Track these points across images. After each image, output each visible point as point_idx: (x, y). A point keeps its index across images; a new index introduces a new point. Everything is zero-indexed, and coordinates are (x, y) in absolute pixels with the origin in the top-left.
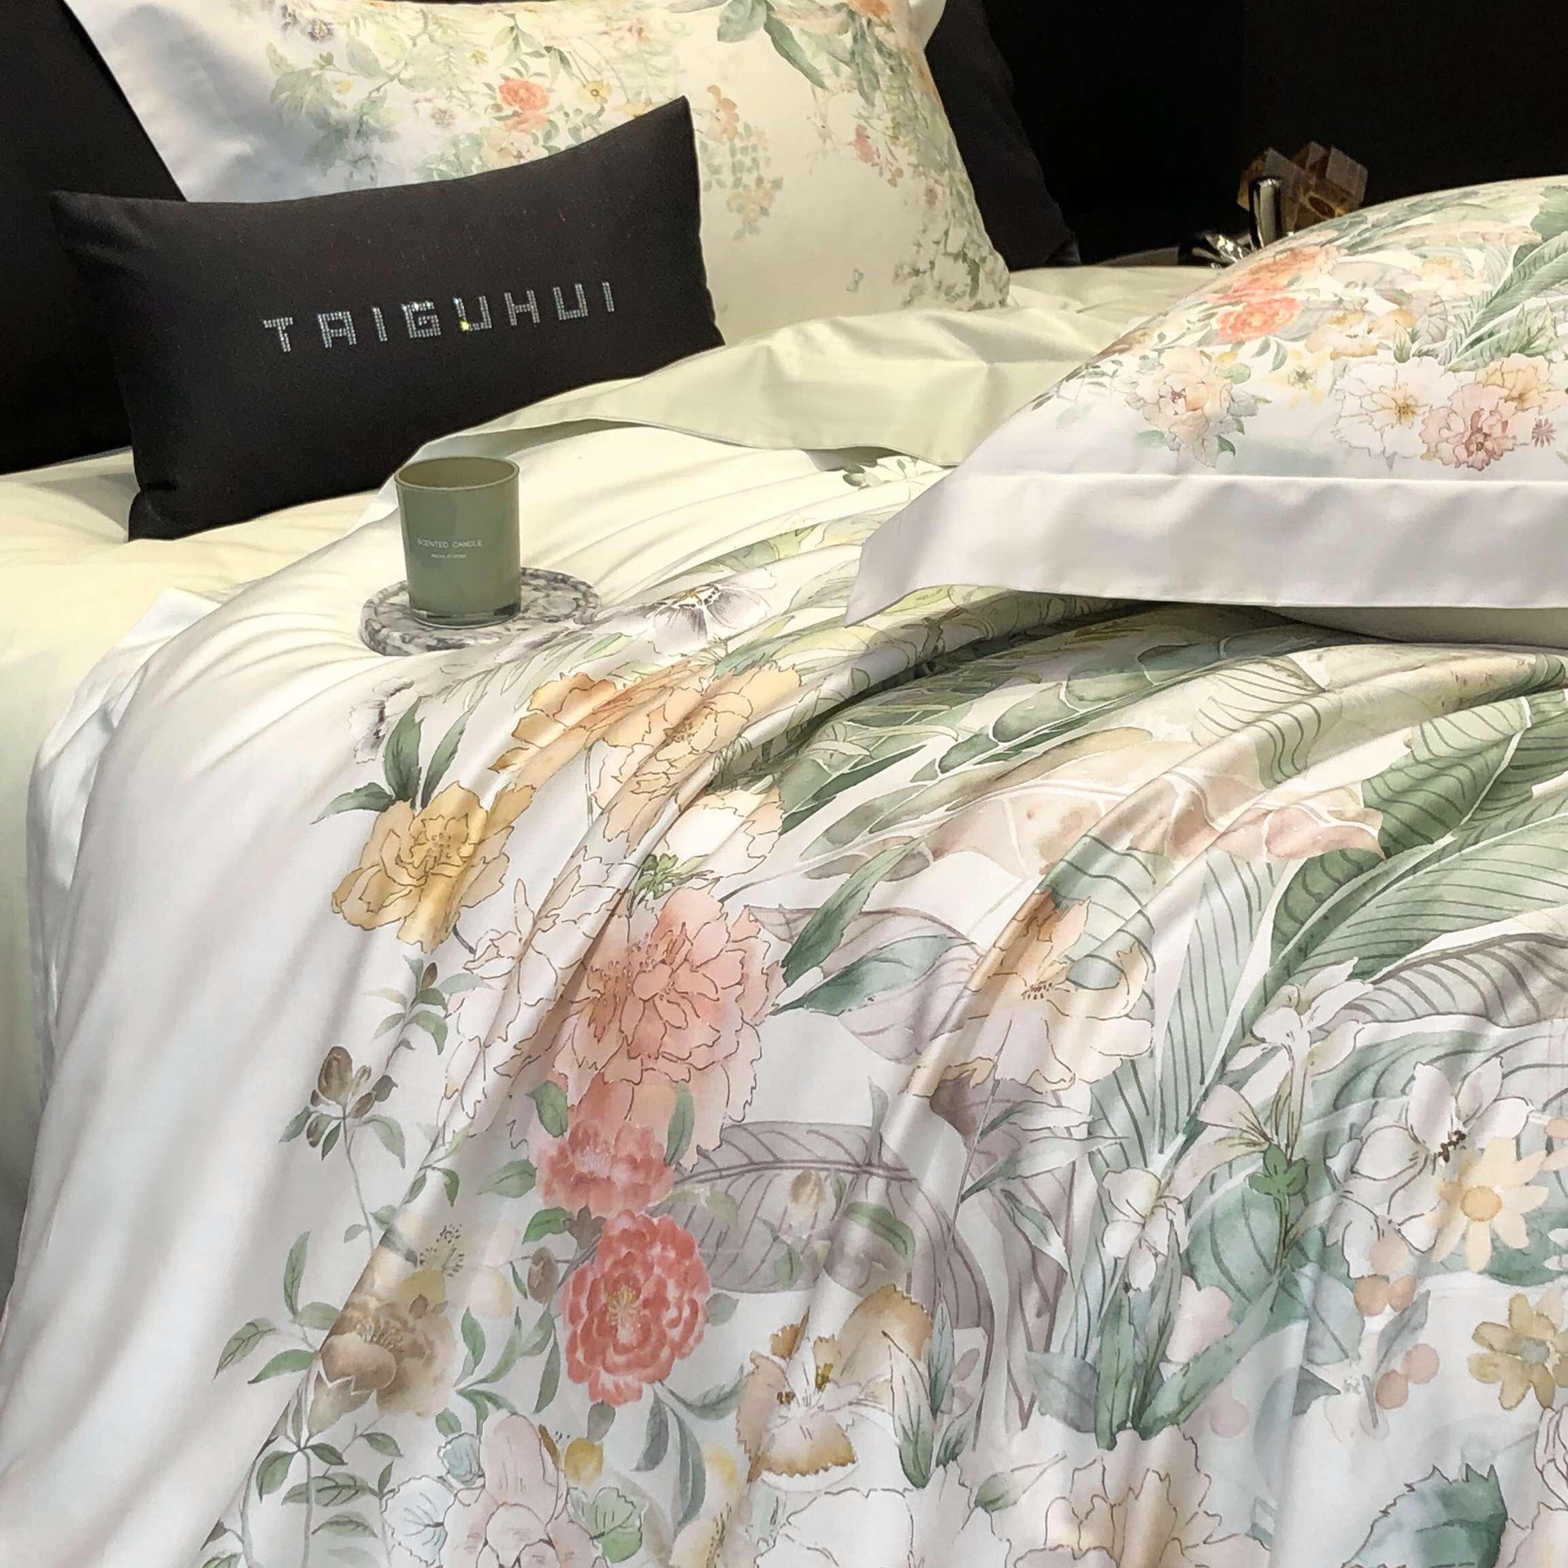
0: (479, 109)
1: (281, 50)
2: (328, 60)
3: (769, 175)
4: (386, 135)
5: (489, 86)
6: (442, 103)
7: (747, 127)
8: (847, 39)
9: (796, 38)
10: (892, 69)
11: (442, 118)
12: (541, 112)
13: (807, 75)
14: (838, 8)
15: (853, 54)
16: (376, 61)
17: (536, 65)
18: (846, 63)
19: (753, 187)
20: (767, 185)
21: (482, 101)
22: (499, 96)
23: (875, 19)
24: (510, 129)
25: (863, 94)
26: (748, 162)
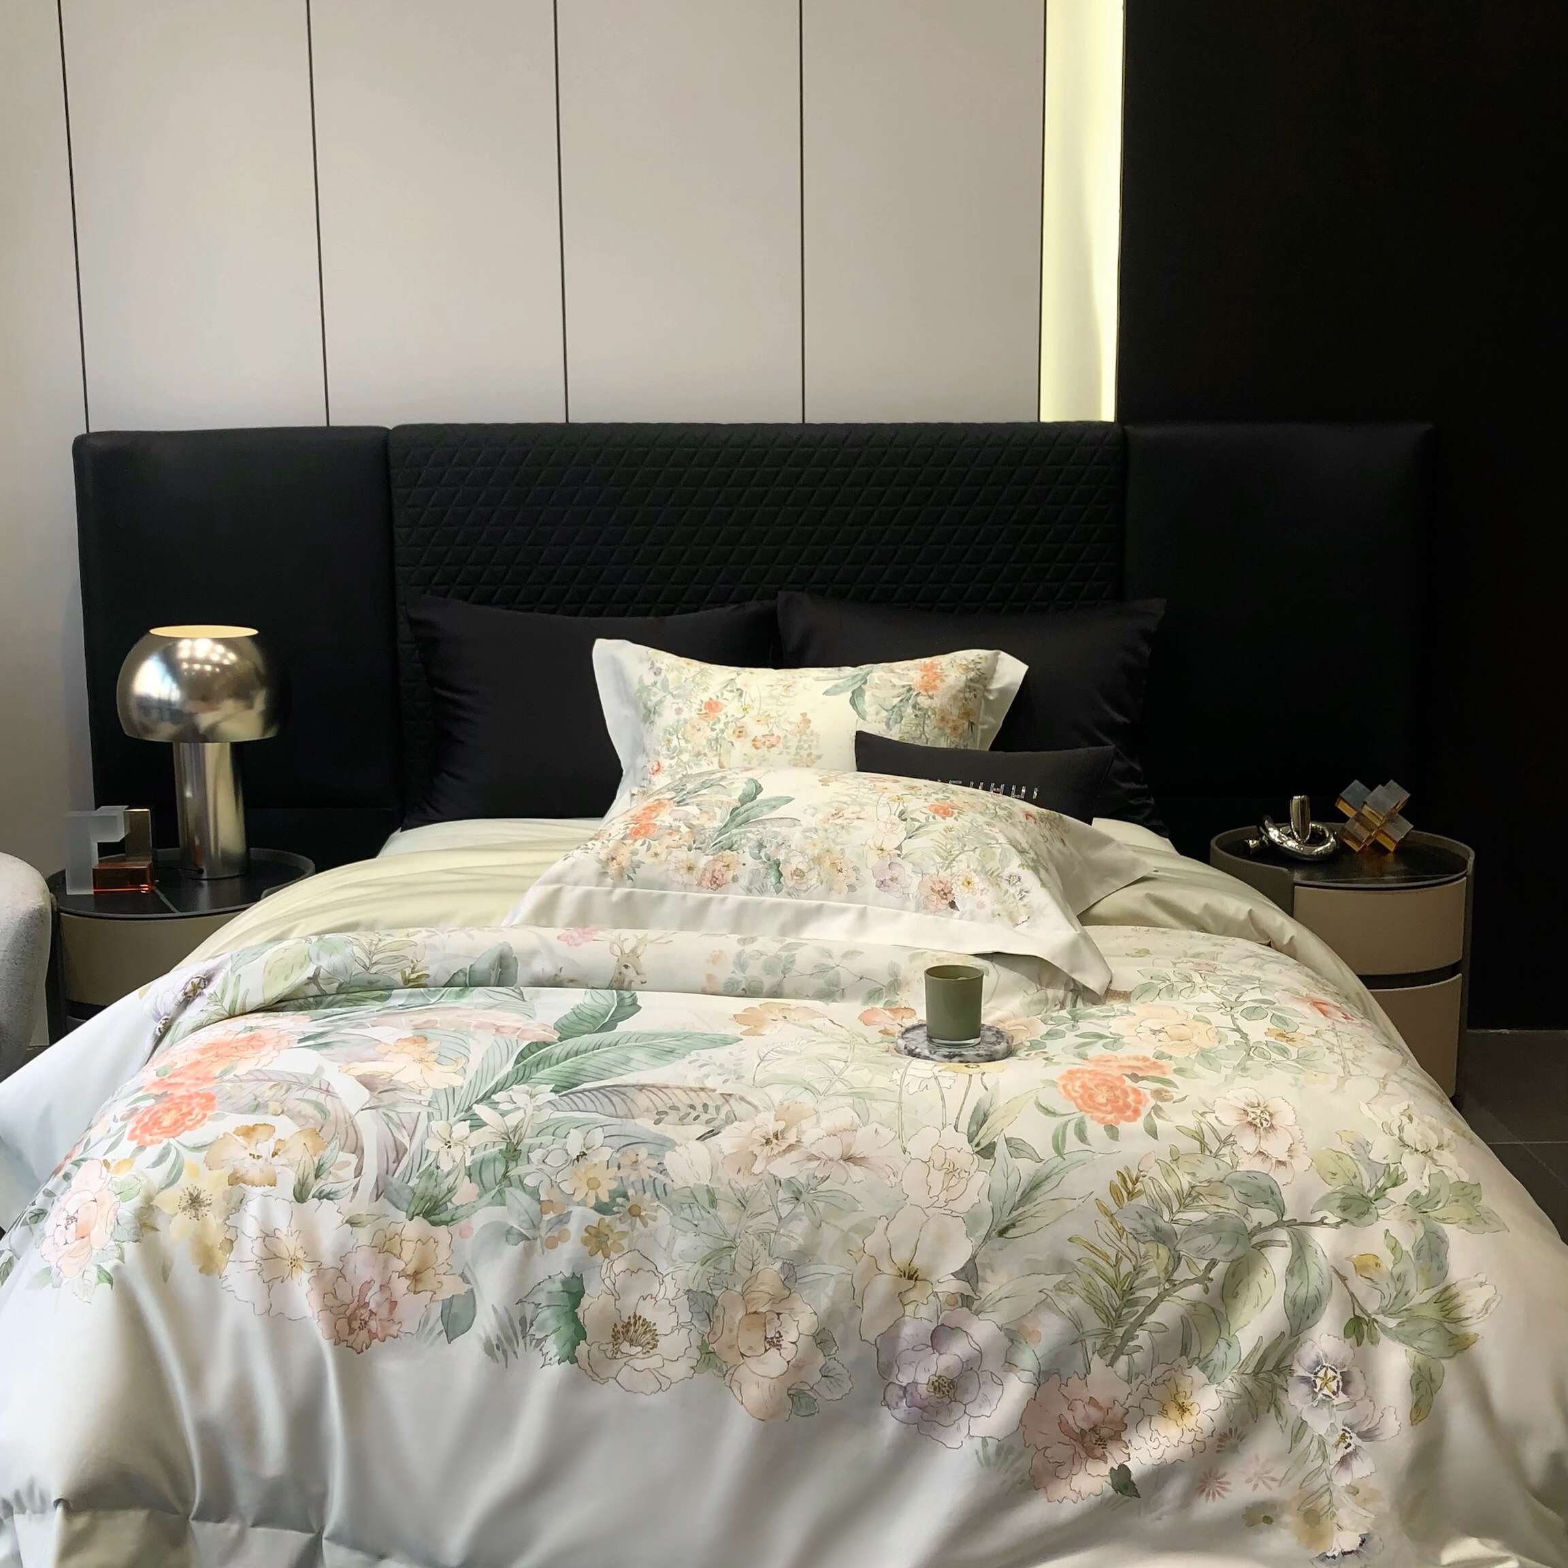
0: (693, 710)
1: (644, 677)
2: (655, 683)
3: (815, 752)
4: (660, 715)
5: (702, 701)
6: (681, 705)
7: (812, 731)
8: (896, 701)
9: (866, 697)
10: (916, 716)
11: (679, 711)
12: (717, 714)
13: (859, 713)
14: (904, 686)
15: (894, 707)
16: (668, 686)
17: (727, 695)
18: (887, 711)
19: (805, 756)
20: (813, 756)
21: (696, 706)
22: (703, 705)
23: (924, 693)
24: (700, 718)
25: (888, 725)
26: (806, 746)
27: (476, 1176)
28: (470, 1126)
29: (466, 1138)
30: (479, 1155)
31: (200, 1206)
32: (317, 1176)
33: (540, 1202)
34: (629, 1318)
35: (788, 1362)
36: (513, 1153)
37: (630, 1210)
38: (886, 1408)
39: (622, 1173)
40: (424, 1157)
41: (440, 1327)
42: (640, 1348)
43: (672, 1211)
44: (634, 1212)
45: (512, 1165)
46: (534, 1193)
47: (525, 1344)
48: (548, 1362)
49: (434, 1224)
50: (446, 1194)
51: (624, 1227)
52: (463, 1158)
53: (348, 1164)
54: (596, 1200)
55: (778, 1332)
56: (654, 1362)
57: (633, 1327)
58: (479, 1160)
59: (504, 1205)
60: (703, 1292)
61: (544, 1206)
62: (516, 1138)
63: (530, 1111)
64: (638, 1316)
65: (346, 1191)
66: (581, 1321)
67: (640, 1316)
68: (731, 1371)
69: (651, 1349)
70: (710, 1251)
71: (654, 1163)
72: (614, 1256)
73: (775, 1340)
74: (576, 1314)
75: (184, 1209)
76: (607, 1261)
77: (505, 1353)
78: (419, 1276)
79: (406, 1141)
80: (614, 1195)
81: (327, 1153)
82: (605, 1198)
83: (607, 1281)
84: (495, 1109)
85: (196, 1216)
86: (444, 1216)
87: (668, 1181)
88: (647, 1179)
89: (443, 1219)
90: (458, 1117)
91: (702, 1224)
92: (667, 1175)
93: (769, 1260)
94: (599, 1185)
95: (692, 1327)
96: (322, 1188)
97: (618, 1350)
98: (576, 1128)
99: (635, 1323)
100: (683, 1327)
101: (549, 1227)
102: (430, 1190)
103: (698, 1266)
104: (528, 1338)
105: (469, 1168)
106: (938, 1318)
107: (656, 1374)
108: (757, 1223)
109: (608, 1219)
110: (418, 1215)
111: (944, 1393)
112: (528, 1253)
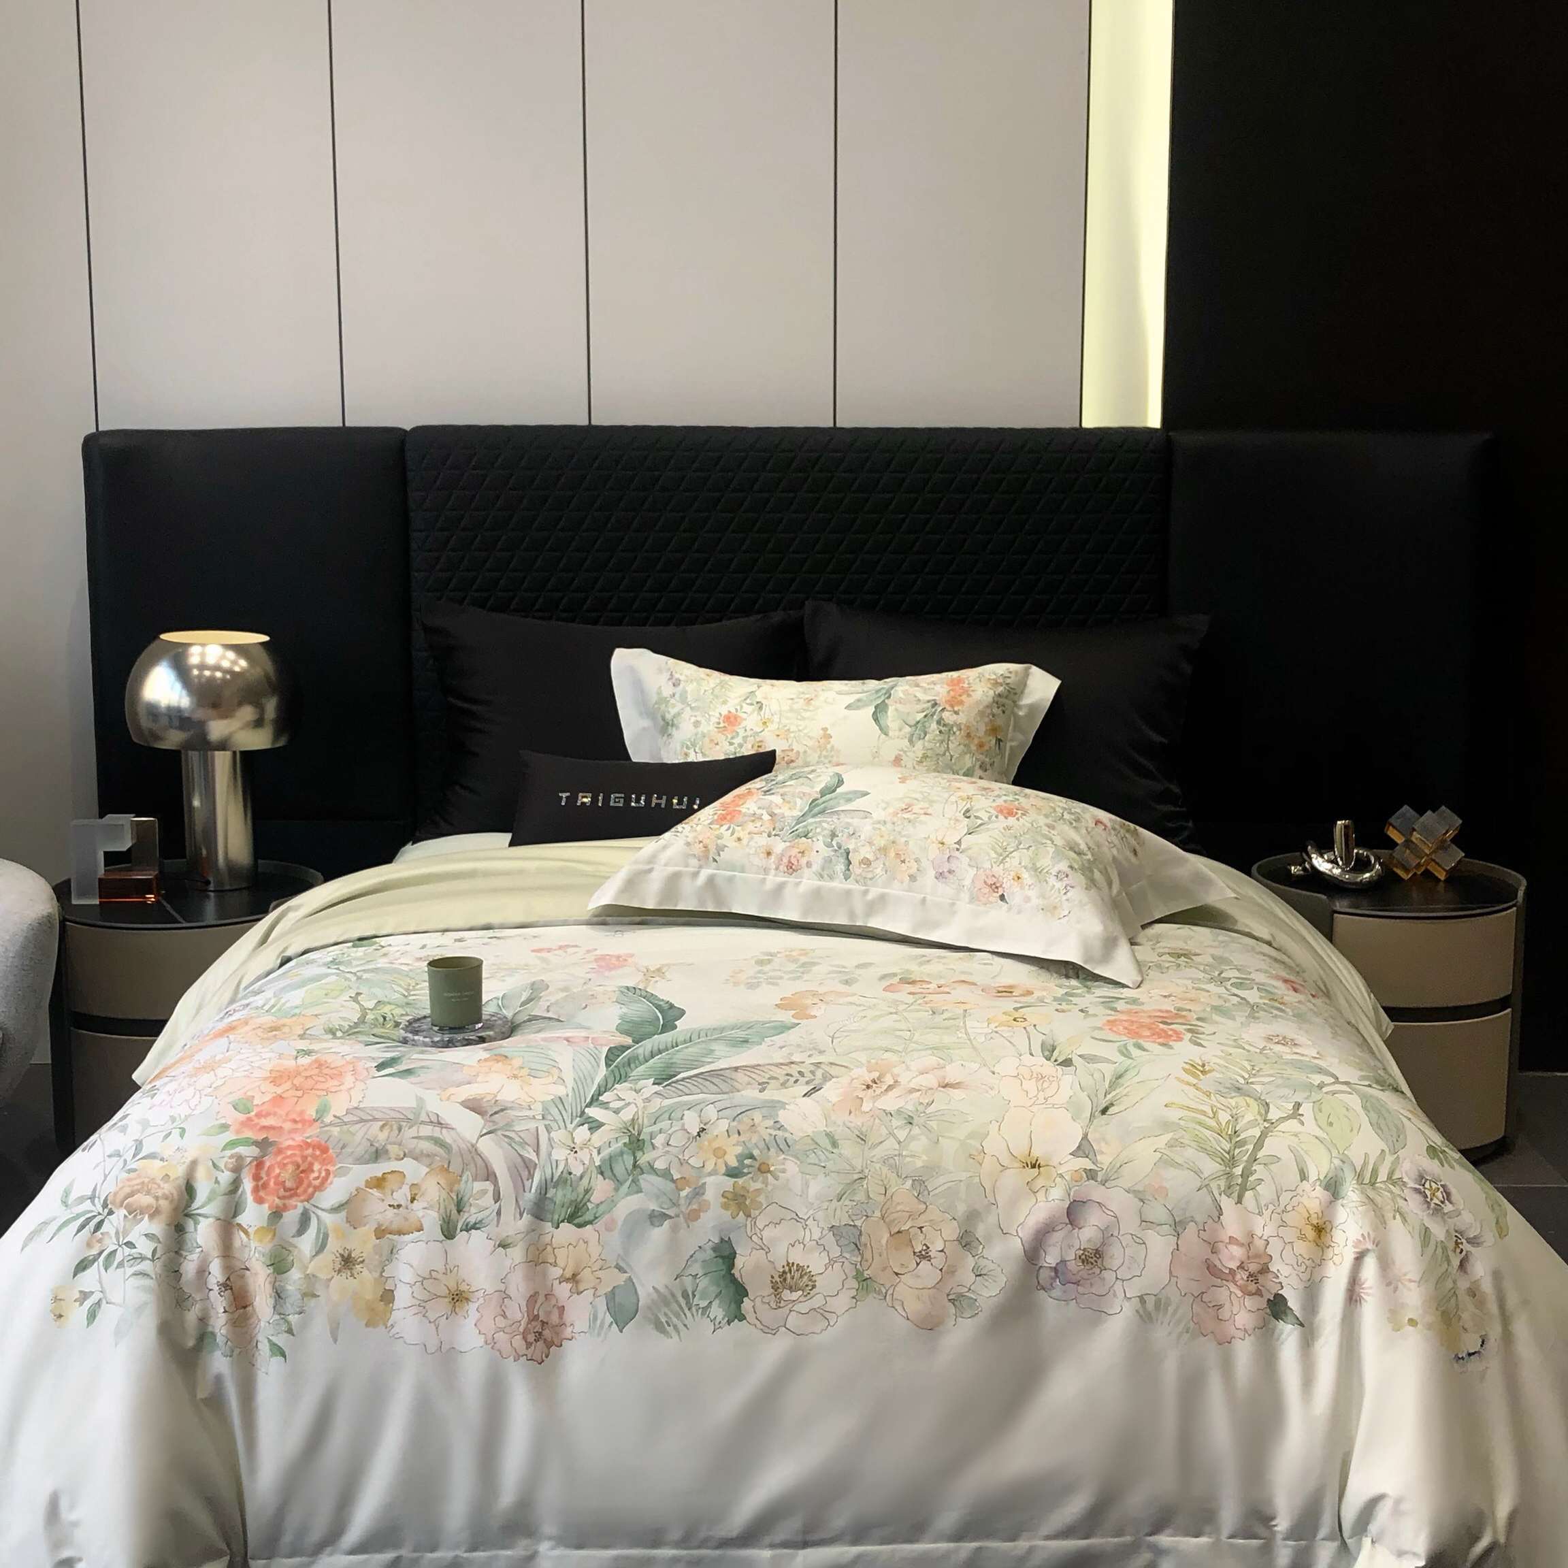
27: (608, 1173)
28: (589, 1129)
29: (589, 1141)
30: (606, 1152)
31: (354, 1265)
32: (459, 1211)
33: (673, 1181)
34: (783, 1267)
35: (941, 1270)
36: (636, 1143)
37: (759, 1169)
38: (1042, 1291)
39: (742, 1138)
40: (554, 1167)
41: (609, 1319)
42: (800, 1293)
43: (798, 1159)
44: (763, 1169)
45: (639, 1154)
46: (666, 1174)
47: (693, 1315)
48: (717, 1326)
49: (579, 1226)
50: (584, 1196)
51: (758, 1185)
52: (592, 1159)
53: (484, 1192)
54: (726, 1167)
55: (925, 1244)
56: (817, 1301)
57: (788, 1274)
58: (607, 1157)
59: (641, 1192)
60: (845, 1225)
61: (678, 1184)
62: (636, 1129)
63: (641, 1104)
64: (791, 1262)
65: (490, 1218)
66: (740, 1280)
67: (793, 1264)
68: (890, 1292)
69: (810, 1290)
70: (842, 1186)
71: (770, 1123)
72: (754, 1213)
73: (923, 1253)
74: (733, 1275)
75: (339, 1271)
76: (750, 1219)
77: (675, 1327)
78: (578, 1277)
79: (533, 1156)
80: (740, 1158)
81: (462, 1185)
82: (733, 1163)
83: (755, 1238)
84: (606, 1108)
85: (352, 1275)
86: (588, 1216)
87: (787, 1135)
88: (767, 1138)
89: (587, 1220)
90: (575, 1122)
91: (829, 1165)
92: (786, 1130)
93: (900, 1181)
94: (725, 1153)
95: (844, 1260)
96: (468, 1220)
97: (780, 1298)
98: (689, 1109)
99: (790, 1270)
100: (836, 1261)
101: (688, 1201)
102: (569, 1196)
103: (835, 1200)
104: (694, 1309)
105: (600, 1166)
106: (1069, 1195)
107: (821, 1311)
108: (879, 1152)
109: (740, 1181)
110: (563, 1221)
111: (1092, 1264)
112: (675, 1229)
